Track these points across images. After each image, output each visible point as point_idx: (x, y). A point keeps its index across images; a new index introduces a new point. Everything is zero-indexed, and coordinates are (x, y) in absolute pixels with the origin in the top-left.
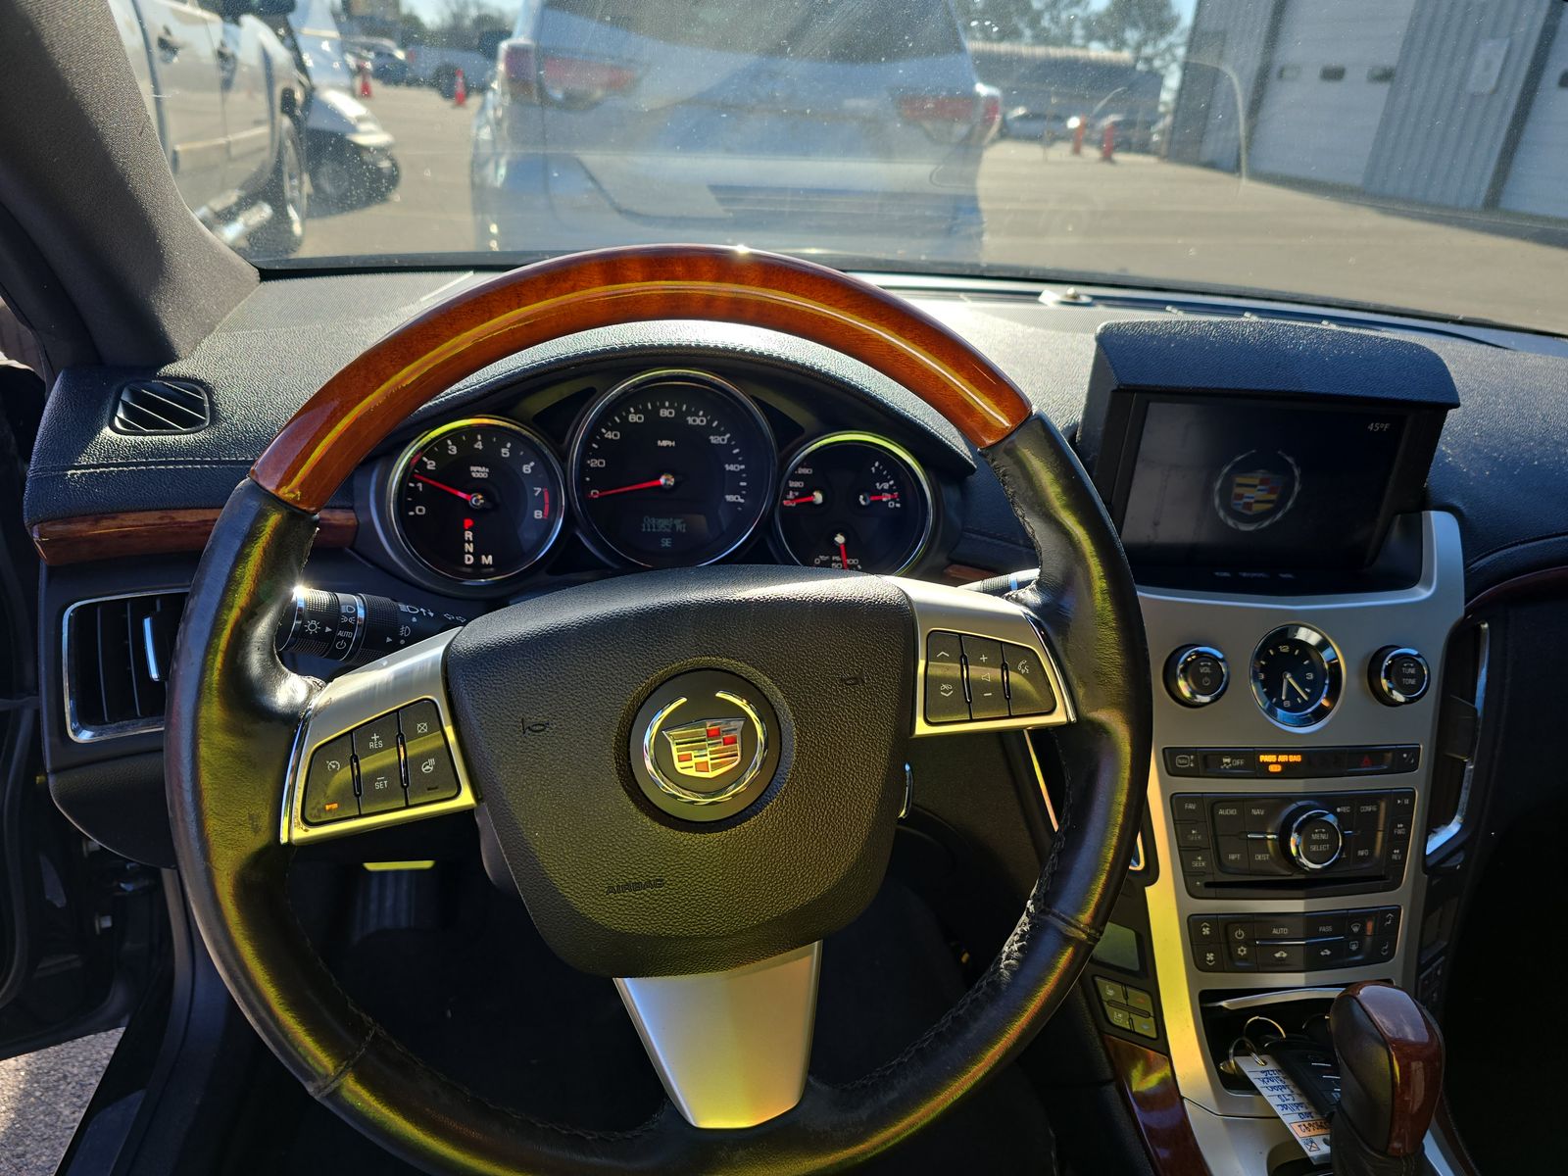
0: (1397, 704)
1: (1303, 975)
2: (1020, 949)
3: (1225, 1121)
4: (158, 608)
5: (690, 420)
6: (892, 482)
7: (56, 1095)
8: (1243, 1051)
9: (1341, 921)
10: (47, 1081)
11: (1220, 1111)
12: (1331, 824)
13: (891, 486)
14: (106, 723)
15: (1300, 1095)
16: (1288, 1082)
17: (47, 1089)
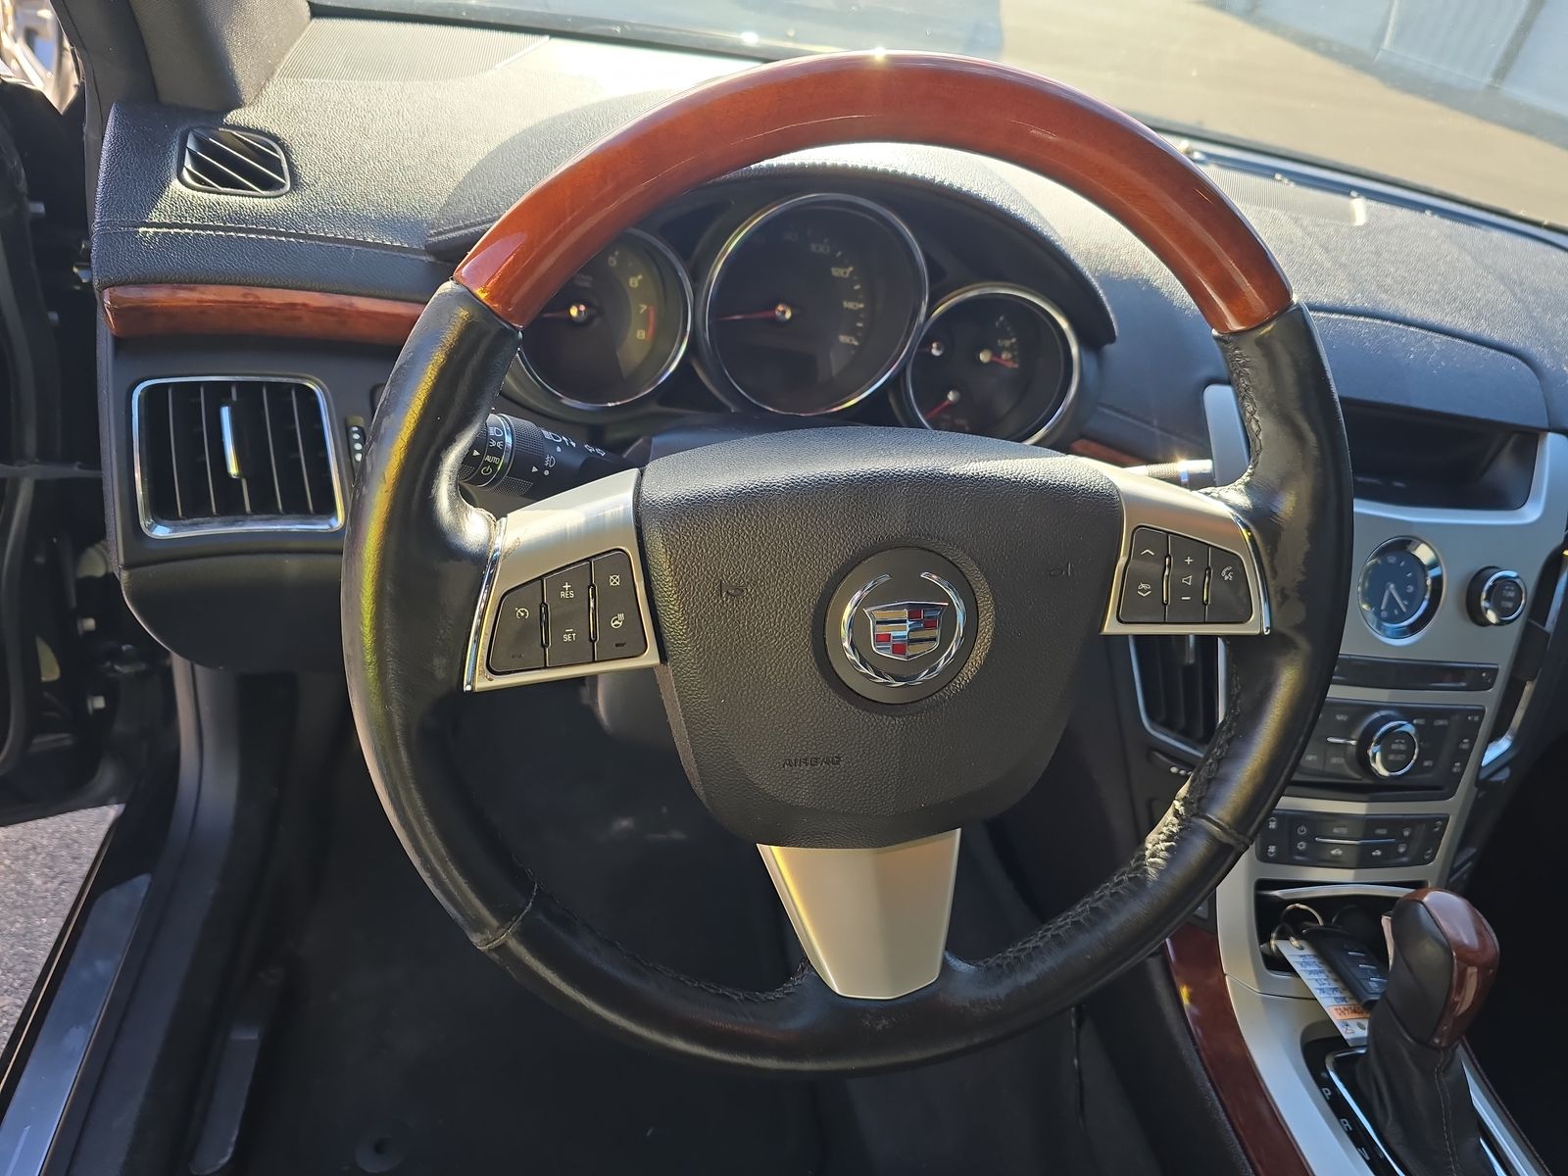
0: (1487, 623)
1: (1352, 871)
2: (1168, 849)
3: (1263, 999)
4: (234, 397)
5: (813, 247)
6: (1014, 340)
7: (26, 865)
8: (1283, 936)
9: (1394, 824)
10: (17, 851)
11: (1259, 988)
12: (1408, 734)
13: (1012, 344)
14: (179, 519)
15: (1336, 980)
16: (1323, 968)
17: (17, 859)
